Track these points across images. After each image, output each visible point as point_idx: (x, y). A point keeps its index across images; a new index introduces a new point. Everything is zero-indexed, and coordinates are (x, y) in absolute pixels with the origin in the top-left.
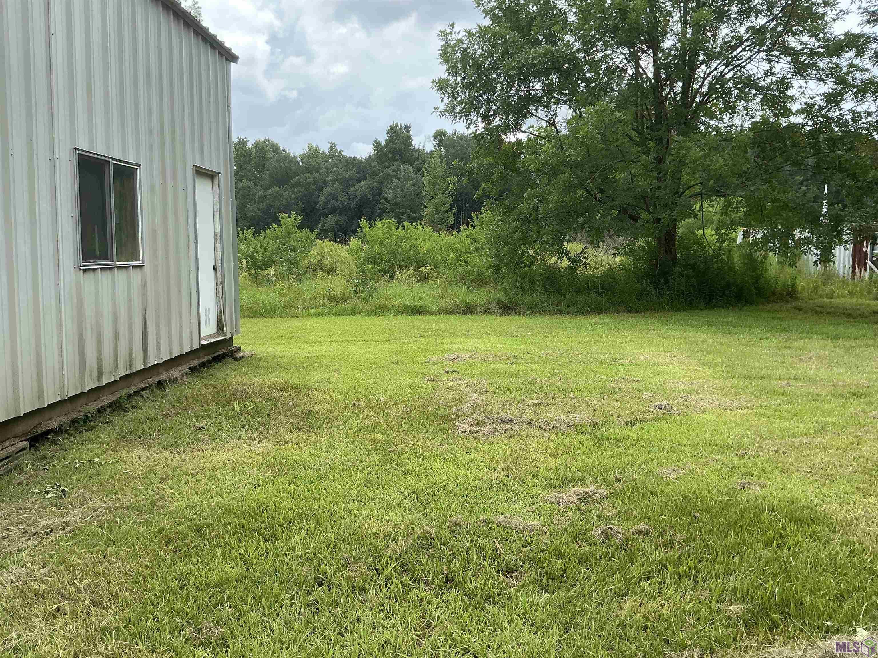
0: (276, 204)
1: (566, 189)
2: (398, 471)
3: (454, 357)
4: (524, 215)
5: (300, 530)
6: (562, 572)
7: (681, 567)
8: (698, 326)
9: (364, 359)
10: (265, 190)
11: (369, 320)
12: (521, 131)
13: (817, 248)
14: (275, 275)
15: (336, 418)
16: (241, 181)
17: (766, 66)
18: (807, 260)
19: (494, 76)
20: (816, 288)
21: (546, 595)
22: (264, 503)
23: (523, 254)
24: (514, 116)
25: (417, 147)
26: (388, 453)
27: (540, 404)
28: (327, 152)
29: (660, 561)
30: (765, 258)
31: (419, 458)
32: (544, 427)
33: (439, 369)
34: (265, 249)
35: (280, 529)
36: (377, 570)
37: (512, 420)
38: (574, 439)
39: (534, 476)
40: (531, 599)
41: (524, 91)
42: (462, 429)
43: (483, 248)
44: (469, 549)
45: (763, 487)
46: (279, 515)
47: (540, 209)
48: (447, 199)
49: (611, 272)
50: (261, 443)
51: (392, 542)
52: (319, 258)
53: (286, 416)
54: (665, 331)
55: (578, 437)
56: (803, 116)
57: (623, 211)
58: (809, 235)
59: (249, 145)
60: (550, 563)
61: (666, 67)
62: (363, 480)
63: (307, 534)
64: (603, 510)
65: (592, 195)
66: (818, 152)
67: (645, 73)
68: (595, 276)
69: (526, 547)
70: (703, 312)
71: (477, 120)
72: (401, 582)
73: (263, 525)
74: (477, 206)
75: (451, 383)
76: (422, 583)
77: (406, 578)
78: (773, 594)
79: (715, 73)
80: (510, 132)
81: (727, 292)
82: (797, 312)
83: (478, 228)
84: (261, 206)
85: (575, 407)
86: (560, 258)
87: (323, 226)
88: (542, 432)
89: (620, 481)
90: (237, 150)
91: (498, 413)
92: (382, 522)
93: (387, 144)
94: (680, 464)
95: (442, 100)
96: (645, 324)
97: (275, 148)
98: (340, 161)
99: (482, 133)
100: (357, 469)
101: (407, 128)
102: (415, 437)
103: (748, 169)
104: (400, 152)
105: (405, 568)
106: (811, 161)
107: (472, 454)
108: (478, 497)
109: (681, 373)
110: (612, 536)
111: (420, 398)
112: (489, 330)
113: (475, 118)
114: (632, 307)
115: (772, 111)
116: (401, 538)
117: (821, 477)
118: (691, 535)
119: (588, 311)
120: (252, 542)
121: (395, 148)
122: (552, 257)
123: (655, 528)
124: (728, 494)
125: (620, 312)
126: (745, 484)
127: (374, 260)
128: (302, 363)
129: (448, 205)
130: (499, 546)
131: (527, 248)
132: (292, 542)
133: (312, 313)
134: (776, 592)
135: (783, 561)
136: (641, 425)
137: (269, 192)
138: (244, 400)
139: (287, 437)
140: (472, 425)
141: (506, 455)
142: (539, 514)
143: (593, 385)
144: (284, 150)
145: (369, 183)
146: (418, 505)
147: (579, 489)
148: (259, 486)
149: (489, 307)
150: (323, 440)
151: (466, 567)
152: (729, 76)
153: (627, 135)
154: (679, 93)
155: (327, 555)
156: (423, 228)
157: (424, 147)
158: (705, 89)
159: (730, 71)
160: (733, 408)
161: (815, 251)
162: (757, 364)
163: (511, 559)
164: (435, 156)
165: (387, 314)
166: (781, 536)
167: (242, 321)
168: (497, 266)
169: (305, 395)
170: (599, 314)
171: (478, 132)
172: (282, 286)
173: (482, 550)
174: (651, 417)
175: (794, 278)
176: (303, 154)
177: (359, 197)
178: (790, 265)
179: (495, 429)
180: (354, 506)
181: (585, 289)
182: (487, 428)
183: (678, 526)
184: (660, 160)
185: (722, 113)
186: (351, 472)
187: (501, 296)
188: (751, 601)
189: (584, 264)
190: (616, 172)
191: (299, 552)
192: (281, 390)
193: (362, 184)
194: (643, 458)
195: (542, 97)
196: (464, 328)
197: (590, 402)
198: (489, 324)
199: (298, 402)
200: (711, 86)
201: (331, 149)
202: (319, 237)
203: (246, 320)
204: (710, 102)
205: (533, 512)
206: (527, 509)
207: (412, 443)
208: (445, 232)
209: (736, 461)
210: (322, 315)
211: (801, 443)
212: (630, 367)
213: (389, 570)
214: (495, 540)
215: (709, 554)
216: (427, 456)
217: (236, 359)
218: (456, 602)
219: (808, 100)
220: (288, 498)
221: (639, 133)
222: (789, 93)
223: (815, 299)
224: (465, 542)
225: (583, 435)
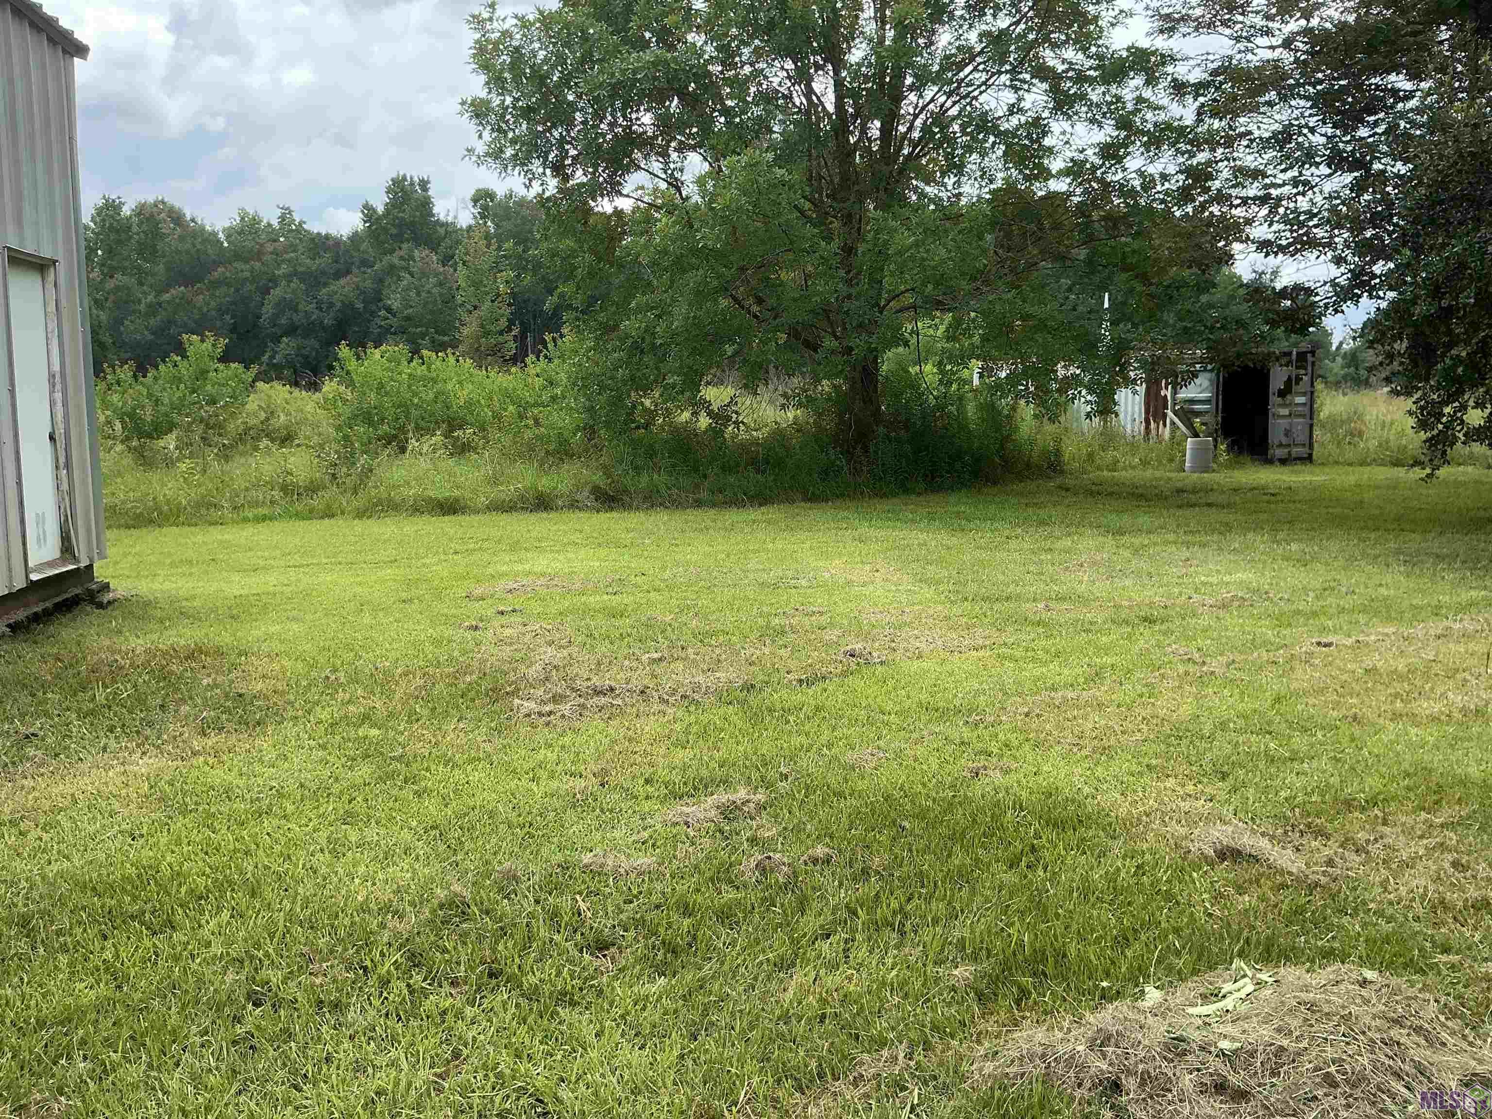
0: (181, 317)
1: (700, 295)
2: (408, 793)
3: (515, 586)
4: (631, 340)
5: (219, 909)
6: (689, 939)
7: (879, 911)
8: (913, 521)
9: (349, 595)
10: (159, 293)
11: (359, 526)
12: (621, 195)
13: (1091, 391)
14: (177, 448)
15: (291, 703)
16: (112, 277)
17: (1009, 97)
18: (1078, 411)
19: (571, 98)
20: (1091, 456)
21: (662, 981)
22: (150, 867)
23: (634, 407)
24: (606, 168)
25: (442, 217)
26: (388, 762)
27: (660, 660)
28: (275, 223)
29: (847, 906)
30: (1014, 409)
31: (446, 765)
32: (666, 697)
33: (487, 609)
34: (157, 400)
35: (180, 911)
36: (365, 969)
37: (612, 689)
38: (715, 715)
39: (647, 781)
40: (636, 989)
41: (621, 125)
42: (524, 711)
43: (564, 398)
44: (531, 915)
45: (1006, 772)
46: (180, 885)
47: (658, 329)
48: (502, 311)
49: (779, 435)
50: (145, 759)
51: (393, 917)
52: (263, 415)
53: (196, 706)
54: (864, 529)
55: (721, 712)
56: (1068, 180)
57: (794, 333)
58: (1078, 372)
59: (126, 211)
60: (670, 926)
61: (854, 94)
62: (342, 812)
63: (232, 916)
64: (759, 827)
65: (743, 307)
66: (1090, 239)
67: (822, 103)
68: (755, 442)
69: (631, 902)
70: (921, 498)
71: (544, 173)
72: (408, 985)
73: (149, 905)
74: (553, 323)
75: (508, 632)
76: (445, 984)
77: (417, 979)
78: (1021, 944)
79: (931, 106)
80: (602, 196)
81: (958, 465)
82: (1063, 493)
83: (556, 361)
84: (152, 321)
85: (719, 661)
86: (695, 414)
87: (272, 357)
88: (663, 707)
89: (786, 778)
90: (104, 220)
91: (589, 679)
92: (374, 884)
93: (387, 212)
94: (881, 743)
95: (480, 137)
96: (833, 520)
97: (177, 217)
98: (300, 239)
99: (554, 195)
100: (329, 795)
101: (424, 184)
102: (440, 729)
103: (985, 266)
104: (411, 225)
105: (415, 960)
106: (1082, 253)
107: (543, 751)
108: (550, 825)
109: (887, 597)
110: (772, 871)
111: (451, 659)
112: (576, 537)
113: (541, 170)
114: (813, 493)
115: (1021, 172)
116: (408, 909)
117: (1094, 752)
118: (896, 858)
119: (743, 500)
120: (129, 938)
121: (403, 218)
122: (682, 411)
123: (840, 851)
124: (953, 786)
125: (794, 501)
126: (979, 769)
127: (367, 417)
128: (229, 608)
129: (503, 323)
130: (583, 906)
131: (641, 397)
132: (205, 932)
133: (250, 515)
134: (1026, 939)
135: (1037, 889)
136: (822, 685)
137: (166, 297)
138: (114, 681)
139: (196, 745)
140: (543, 702)
141: (601, 749)
142: (653, 845)
143: (748, 623)
144: (193, 220)
145: (355, 279)
146: (442, 847)
147: (722, 797)
148: (142, 836)
149: (578, 497)
150: (265, 745)
151: (525, 946)
152: (954, 111)
153: (795, 207)
154: (875, 140)
155: (271, 951)
156: (458, 361)
157: (455, 217)
158: (916, 134)
159: (955, 103)
160: (963, 649)
161: (1089, 398)
162: (1001, 577)
163: (604, 924)
164: (477, 235)
165: (393, 513)
166: (1033, 849)
167: (109, 534)
168: (592, 427)
169: (234, 666)
170: (761, 505)
171: (547, 194)
172: (192, 468)
173: (554, 915)
174: (839, 671)
175: (1058, 440)
176: (231, 228)
177: (339, 304)
178: (1049, 419)
179: (583, 706)
180: (322, 859)
181: (738, 465)
182: (568, 707)
183: (875, 845)
184: (849, 250)
185: (943, 174)
186: (317, 801)
187: (598, 478)
188: (988, 958)
189: (734, 423)
190: (781, 268)
191: (217, 949)
192: (187, 658)
193: (342, 281)
194: (824, 739)
195: (655, 137)
196: (534, 534)
197: (743, 652)
198: (578, 527)
199: (220, 679)
200: (925, 129)
201: (283, 218)
202: (264, 377)
203: (123, 532)
204: (925, 155)
205: (643, 843)
206: (635, 837)
207: (433, 740)
208: (496, 369)
209: (967, 733)
210: (271, 519)
211: (1065, 699)
212: (809, 591)
213: (387, 965)
214: (578, 897)
215: (922, 887)
216: (461, 762)
217: (101, 606)
218: (506, 1010)
219: (1075, 154)
220: (197, 855)
221: (815, 206)
222: (1047, 142)
223: (1090, 472)
224: (525, 905)
225: (731, 707)
